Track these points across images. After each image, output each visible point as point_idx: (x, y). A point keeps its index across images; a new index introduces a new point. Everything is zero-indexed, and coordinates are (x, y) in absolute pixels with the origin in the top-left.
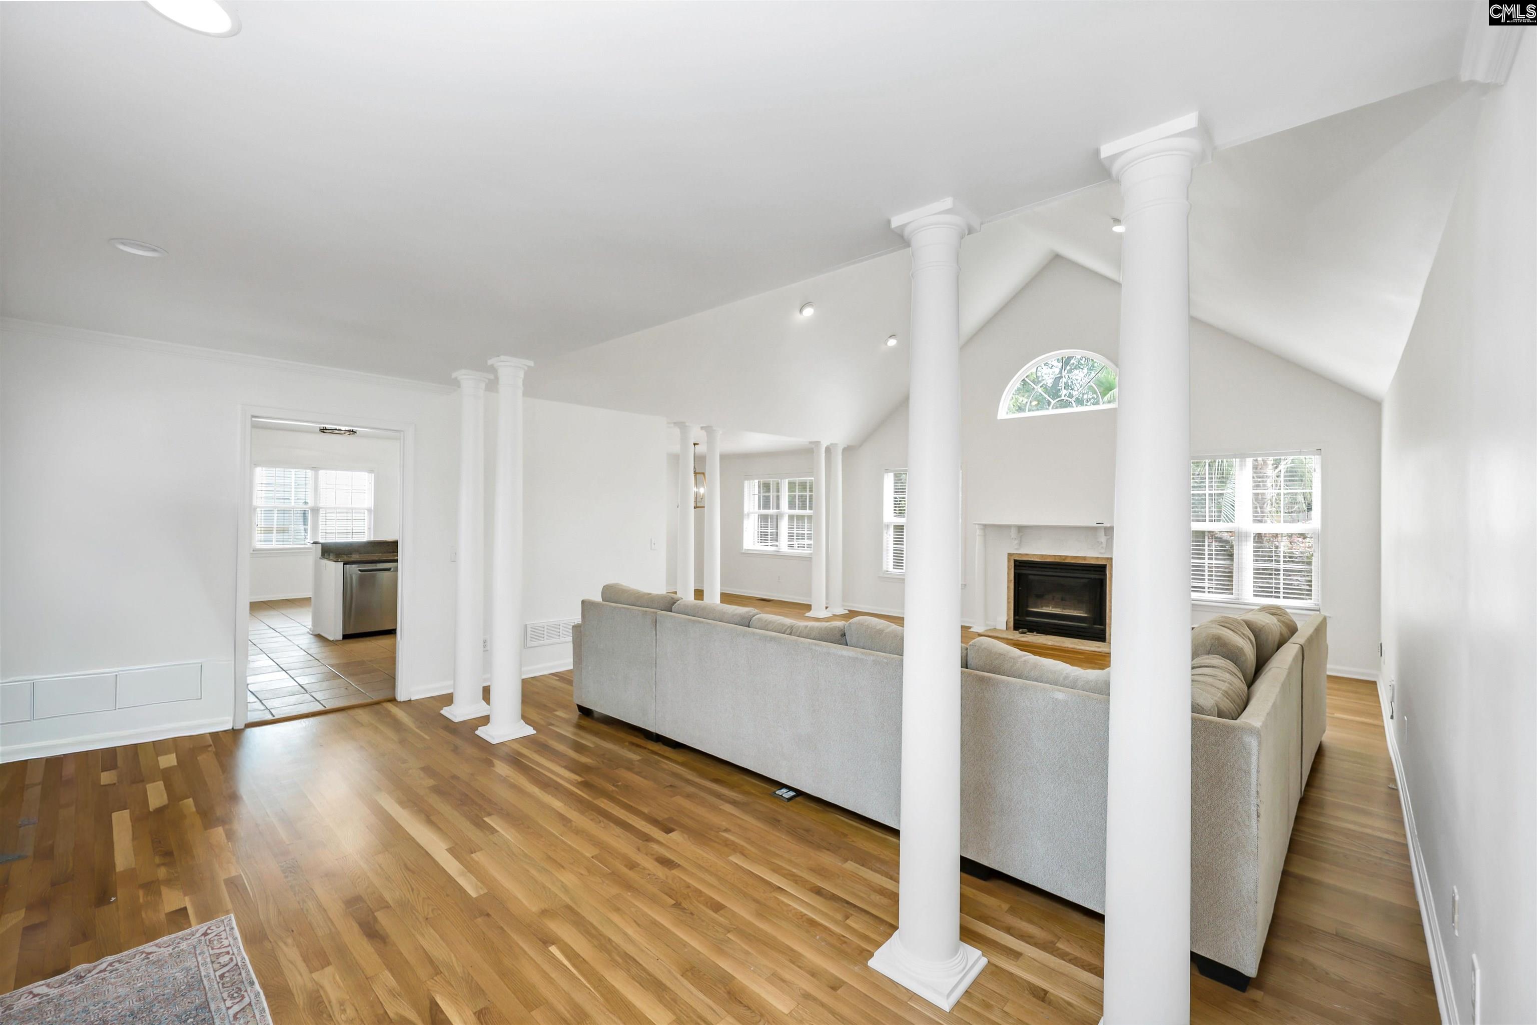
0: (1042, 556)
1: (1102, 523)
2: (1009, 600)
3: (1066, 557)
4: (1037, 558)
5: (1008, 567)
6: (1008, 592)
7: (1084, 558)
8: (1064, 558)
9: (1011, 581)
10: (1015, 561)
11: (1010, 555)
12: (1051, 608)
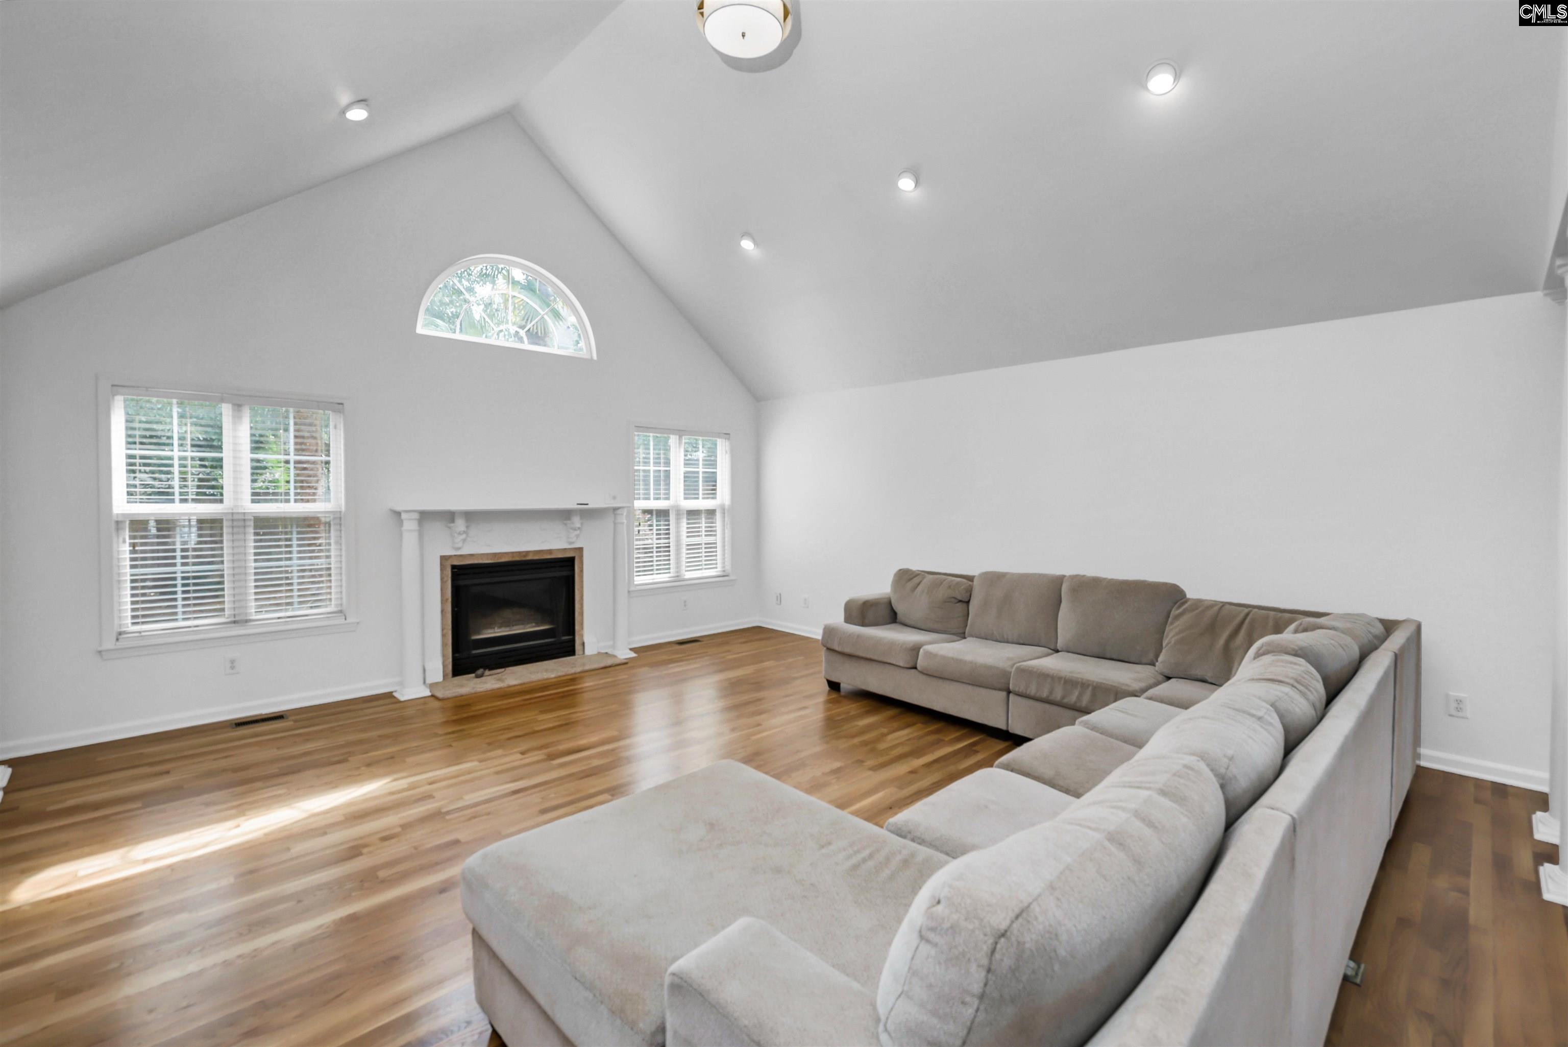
0: (495, 555)
1: (587, 504)
2: (445, 631)
3: (527, 553)
4: (488, 559)
5: (442, 579)
6: (442, 619)
7: (550, 551)
8: (524, 554)
9: (447, 599)
10: (454, 567)
11: (443, 558)
12: (496, 628)
